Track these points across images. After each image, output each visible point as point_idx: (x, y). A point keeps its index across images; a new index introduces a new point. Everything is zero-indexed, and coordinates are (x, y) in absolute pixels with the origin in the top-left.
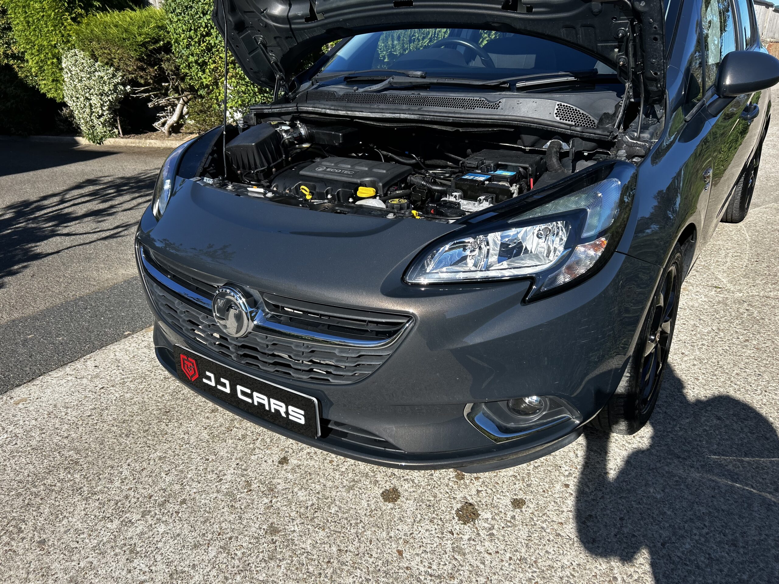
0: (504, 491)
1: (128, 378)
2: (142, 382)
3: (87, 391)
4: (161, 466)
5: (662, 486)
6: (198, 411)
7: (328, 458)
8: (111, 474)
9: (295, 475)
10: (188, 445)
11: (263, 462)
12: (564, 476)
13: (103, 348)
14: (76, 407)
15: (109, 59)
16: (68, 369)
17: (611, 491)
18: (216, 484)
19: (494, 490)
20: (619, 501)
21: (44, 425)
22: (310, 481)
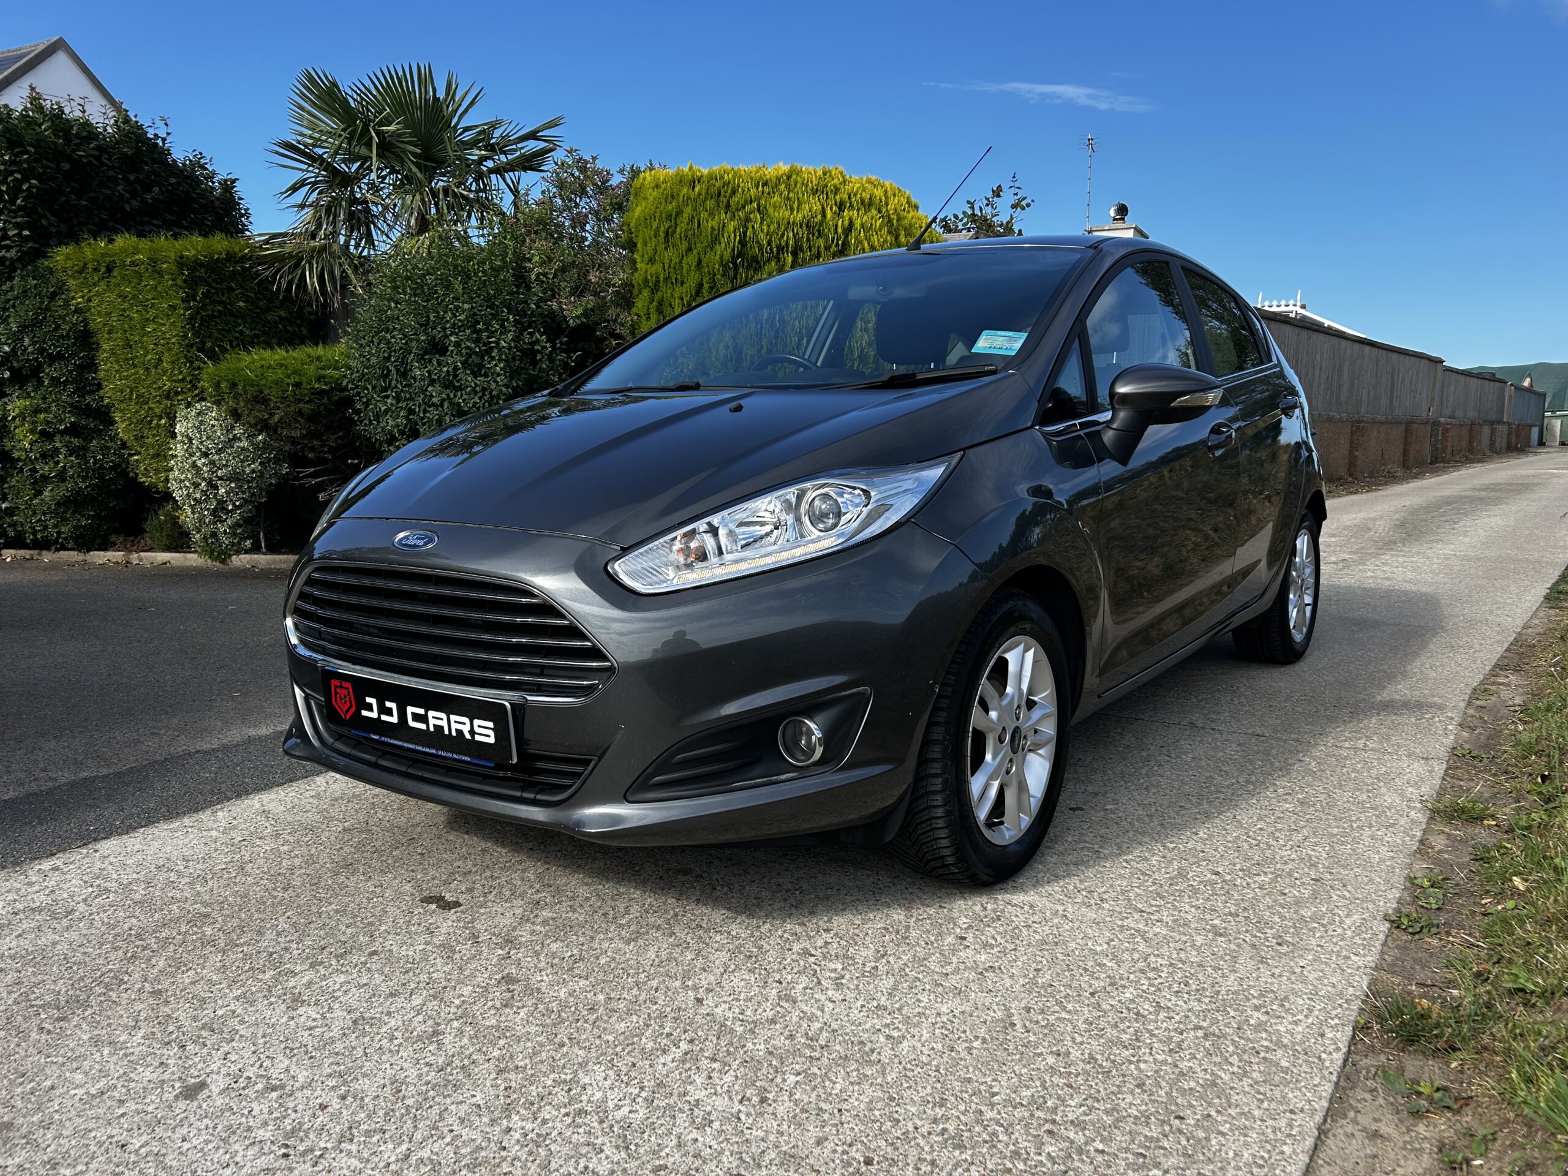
0: (866, 942)
1: (284, 829)
3: (218, 844)
4: (338, 919)
8: (261, 927)
9: (547, 927)
10: (380, 899)
11: (499, 915)
12: (961, 928)
13: (243, 798)
14: (202, 860)
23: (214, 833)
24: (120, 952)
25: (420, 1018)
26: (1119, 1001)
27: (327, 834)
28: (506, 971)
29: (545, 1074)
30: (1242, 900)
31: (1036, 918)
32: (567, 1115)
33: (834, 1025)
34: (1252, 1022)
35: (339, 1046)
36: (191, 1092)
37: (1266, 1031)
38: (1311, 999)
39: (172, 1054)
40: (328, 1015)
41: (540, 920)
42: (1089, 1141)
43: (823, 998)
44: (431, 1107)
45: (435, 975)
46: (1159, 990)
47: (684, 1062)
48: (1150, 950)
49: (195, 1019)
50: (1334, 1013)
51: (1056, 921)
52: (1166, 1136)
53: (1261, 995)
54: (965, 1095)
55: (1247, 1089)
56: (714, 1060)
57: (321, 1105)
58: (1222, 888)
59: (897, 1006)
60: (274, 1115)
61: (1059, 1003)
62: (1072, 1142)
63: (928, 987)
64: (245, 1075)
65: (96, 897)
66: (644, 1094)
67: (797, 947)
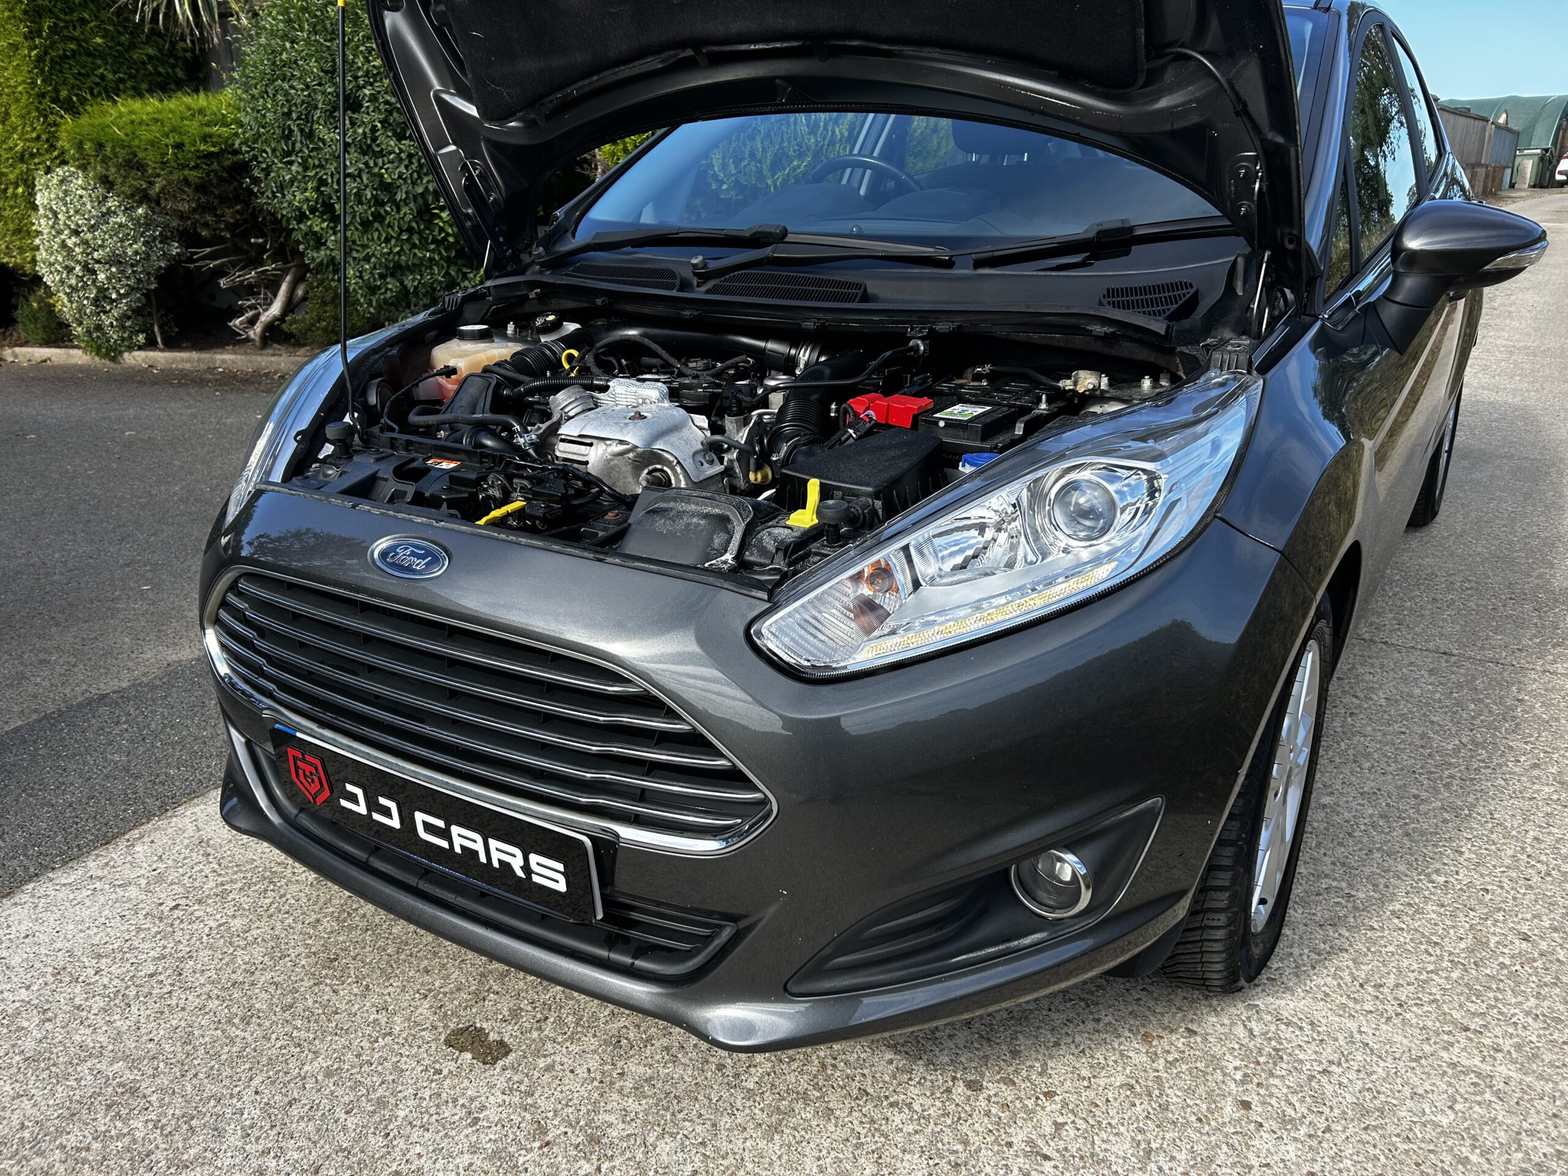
0: (1113, 1122)
1: (232, 881)
2: (266, 890)
3: (141, 917)
4: (332, 1093)
5: (1445, 1096)
6: (403, 957)
7: (712, 1059)
8: (218, 1116)
9: (644, 1102)
10: (388, 1039)
11: (567, 1072)
12: (1235, 1081)
13: (169, 814)
14: (120, 956)
16: (92, 865)
17: (1344, 1113)
18: (466, 1132)
19: (1092, 1122)
20: (1365, 1137)
21: (47, 1001)
22: (681, 1116)
23: (133, 892)
51: (1359, 1057)
67: (1018, 1139)
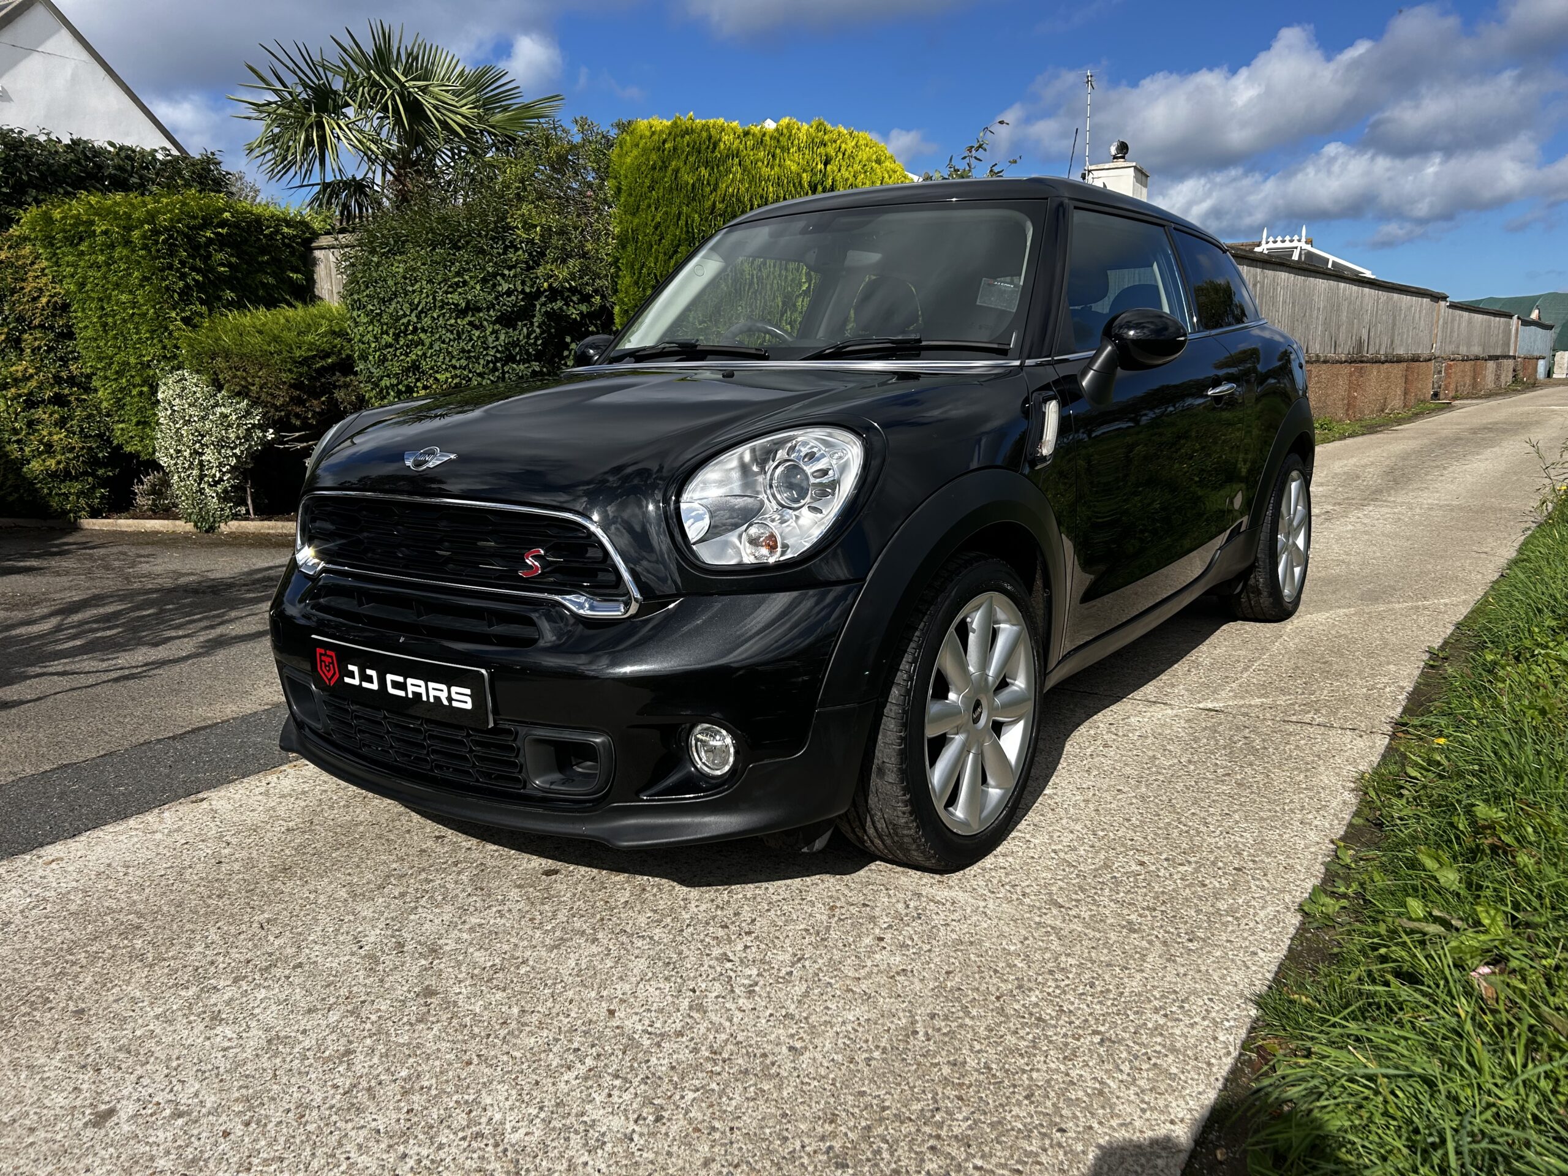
0: (785, 945)
3: (161, 848)
14: (143, 866)
15: (243, 387)
16: (132, 822)
21: (89, 887)
22: (494, 941)
23: (158, 836)
24: (50, 967)
25: (334, 1036)
26: (1023, 1005)
27: (269, 834)
28: (427, 983)
29: (449, 1095)
30: (1163, 892)
31: (956, 916)
32: (464, 1139)
33: (739, 1038)
34: (1150, 1025)
35: (250, 1068)
36: (102, 1118)
37: (1161, 1035)
38: (1211, 1000)
39: (86, 1078)
40: (244, 1035)
41: (467, 926)
42: (970, 1157)
43: (733, 1007)
44: (331, 1133)
45: (355, 989)
46: (1064, 992)
47: (586, 1079)
48: (1063, 949)
49: (113, 1040)
50: (1231, 1014)
51: (974, 918)
52: (1045, 1150)
53: (1163, 996)
54: (856, 1110)
55: (1133, 1097)
56: (617, 1077)
57: (224, 1132)
58: (1145, 879)
59: (804, 1015)
60: (178, 1143)
61: (965, 1009)
62: (953, 1158)
63: (838, 993)
64: (155, 1100)
65: (33, 908)
66: (542, 1115)
67: (716, 952)
